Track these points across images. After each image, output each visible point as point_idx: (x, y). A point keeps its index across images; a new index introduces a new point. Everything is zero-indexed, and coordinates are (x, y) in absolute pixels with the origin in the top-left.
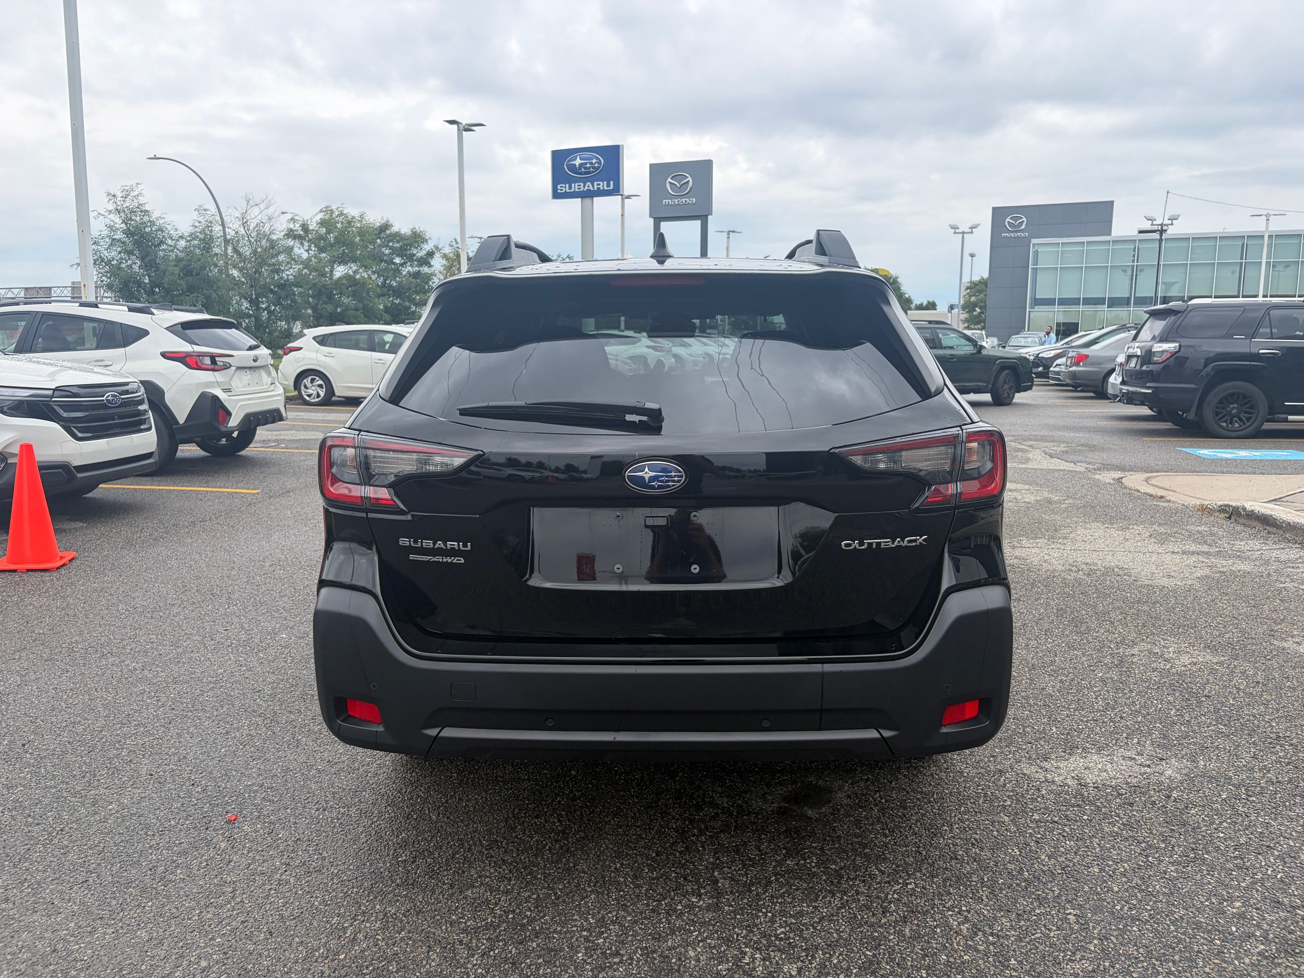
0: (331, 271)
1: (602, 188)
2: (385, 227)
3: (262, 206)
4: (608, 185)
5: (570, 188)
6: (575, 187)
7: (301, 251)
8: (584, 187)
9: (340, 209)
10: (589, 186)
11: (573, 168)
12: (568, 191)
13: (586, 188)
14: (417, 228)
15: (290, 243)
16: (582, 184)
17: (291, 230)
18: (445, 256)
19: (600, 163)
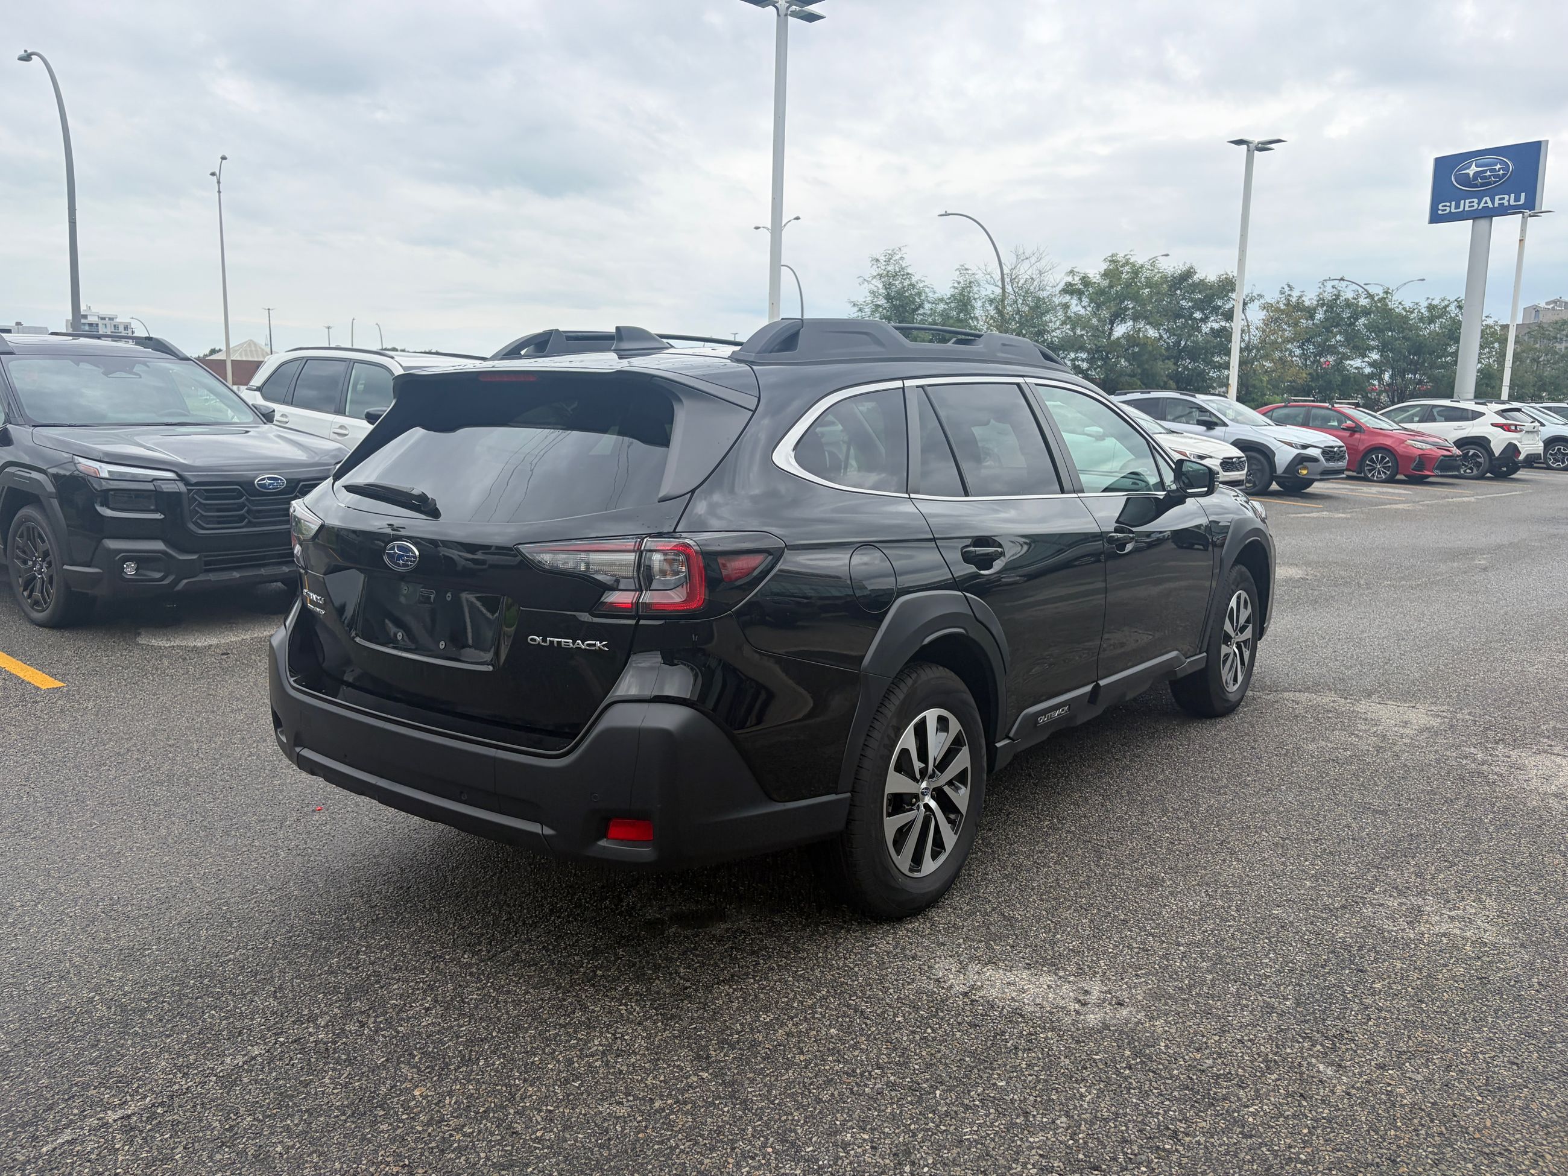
0: (1111, 329)
1: (1506, 204)
2: (1188, 274)
3: (1033, 260)
4: (1517, 199)
5: (1457, 206)
6: (1465, 205)
7: (1077, 307)
8: (1479, 204)
9: (1128, 257)
10: (1486, 202)
11: (1465, 180)
12: (1453, 210)
13: (1482, 205)
14: (1229, 273)
15: (1067, 298)
16: (1476, 201)
17: (1070, 284)
18: (1266, 307)
19: (1507, 168)
